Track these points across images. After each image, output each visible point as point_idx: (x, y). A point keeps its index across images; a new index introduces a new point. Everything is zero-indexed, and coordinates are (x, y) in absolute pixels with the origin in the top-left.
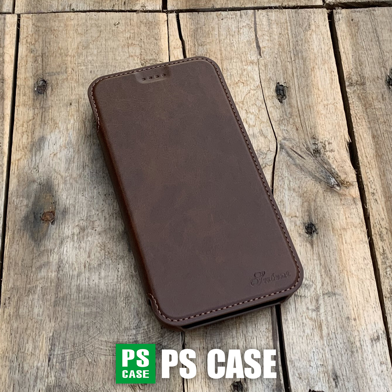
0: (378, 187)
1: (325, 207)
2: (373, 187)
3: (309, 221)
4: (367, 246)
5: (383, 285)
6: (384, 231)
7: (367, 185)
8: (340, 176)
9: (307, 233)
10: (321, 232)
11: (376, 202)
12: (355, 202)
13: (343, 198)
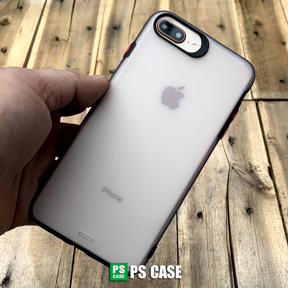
0: (285, 190)
1: (257, 200)
2: (283, 190)
3: (248, 207)
4: (281, 221)
9: (247, 213)
10: (255, 212)
11: (285, 198)
12: (273, 197)
13: (266, 195)
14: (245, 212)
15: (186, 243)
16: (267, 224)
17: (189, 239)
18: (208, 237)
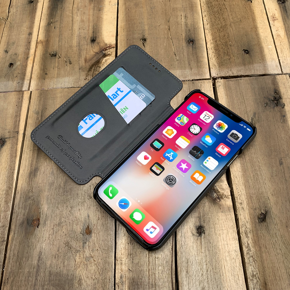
0: (244, 199)
1: (209, 214)
2: (241, 199)
3: (199, 225)
4: (237, 242)
5: (248, 270)
6: (248, 230)
7: (237, 198)
8: (220, 192)
9: (198, 233)
10: (207, 232)
11: (243, 210)
12: (229, 210)
13: (221, 207)
14: (195, 231)
15: (124, 276)
16: (220, 247)
17: (127, 271)
18: (150, 267)
